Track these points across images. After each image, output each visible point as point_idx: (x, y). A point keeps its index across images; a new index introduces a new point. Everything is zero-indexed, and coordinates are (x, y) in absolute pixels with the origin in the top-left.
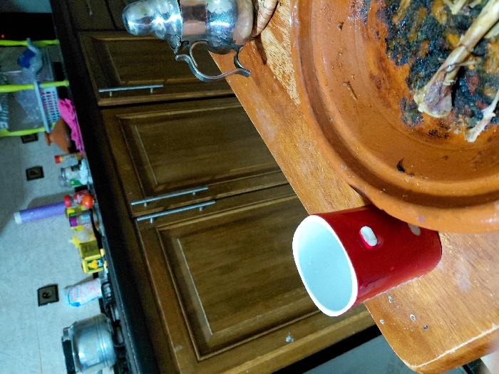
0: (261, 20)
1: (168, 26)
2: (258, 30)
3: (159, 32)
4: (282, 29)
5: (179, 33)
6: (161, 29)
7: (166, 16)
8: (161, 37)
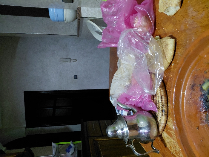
0: (161, 128)
1: (123, 133)
2: (160, 132)
3: (120, 135)
4: (171, 131)
5: (127, 136)
6: (120, 134)
7: (122, 129)
8: (120, 137)
